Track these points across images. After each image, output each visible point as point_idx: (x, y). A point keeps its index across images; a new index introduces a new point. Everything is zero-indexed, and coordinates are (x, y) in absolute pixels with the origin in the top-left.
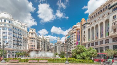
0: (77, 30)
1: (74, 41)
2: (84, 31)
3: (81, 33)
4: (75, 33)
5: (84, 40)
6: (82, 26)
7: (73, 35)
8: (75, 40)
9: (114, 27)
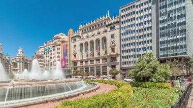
0: (63, 42)
1: (58, 57)
2: (75, 46)
3: (68, 46)
4: (60, 45)
5: (75, 56)
6: (72, 38)
7: (56, 48)
8: (60, 55)
9: (113, 46)
